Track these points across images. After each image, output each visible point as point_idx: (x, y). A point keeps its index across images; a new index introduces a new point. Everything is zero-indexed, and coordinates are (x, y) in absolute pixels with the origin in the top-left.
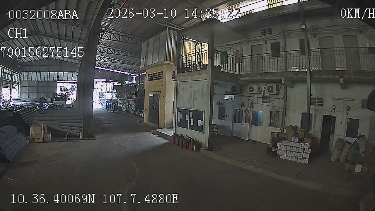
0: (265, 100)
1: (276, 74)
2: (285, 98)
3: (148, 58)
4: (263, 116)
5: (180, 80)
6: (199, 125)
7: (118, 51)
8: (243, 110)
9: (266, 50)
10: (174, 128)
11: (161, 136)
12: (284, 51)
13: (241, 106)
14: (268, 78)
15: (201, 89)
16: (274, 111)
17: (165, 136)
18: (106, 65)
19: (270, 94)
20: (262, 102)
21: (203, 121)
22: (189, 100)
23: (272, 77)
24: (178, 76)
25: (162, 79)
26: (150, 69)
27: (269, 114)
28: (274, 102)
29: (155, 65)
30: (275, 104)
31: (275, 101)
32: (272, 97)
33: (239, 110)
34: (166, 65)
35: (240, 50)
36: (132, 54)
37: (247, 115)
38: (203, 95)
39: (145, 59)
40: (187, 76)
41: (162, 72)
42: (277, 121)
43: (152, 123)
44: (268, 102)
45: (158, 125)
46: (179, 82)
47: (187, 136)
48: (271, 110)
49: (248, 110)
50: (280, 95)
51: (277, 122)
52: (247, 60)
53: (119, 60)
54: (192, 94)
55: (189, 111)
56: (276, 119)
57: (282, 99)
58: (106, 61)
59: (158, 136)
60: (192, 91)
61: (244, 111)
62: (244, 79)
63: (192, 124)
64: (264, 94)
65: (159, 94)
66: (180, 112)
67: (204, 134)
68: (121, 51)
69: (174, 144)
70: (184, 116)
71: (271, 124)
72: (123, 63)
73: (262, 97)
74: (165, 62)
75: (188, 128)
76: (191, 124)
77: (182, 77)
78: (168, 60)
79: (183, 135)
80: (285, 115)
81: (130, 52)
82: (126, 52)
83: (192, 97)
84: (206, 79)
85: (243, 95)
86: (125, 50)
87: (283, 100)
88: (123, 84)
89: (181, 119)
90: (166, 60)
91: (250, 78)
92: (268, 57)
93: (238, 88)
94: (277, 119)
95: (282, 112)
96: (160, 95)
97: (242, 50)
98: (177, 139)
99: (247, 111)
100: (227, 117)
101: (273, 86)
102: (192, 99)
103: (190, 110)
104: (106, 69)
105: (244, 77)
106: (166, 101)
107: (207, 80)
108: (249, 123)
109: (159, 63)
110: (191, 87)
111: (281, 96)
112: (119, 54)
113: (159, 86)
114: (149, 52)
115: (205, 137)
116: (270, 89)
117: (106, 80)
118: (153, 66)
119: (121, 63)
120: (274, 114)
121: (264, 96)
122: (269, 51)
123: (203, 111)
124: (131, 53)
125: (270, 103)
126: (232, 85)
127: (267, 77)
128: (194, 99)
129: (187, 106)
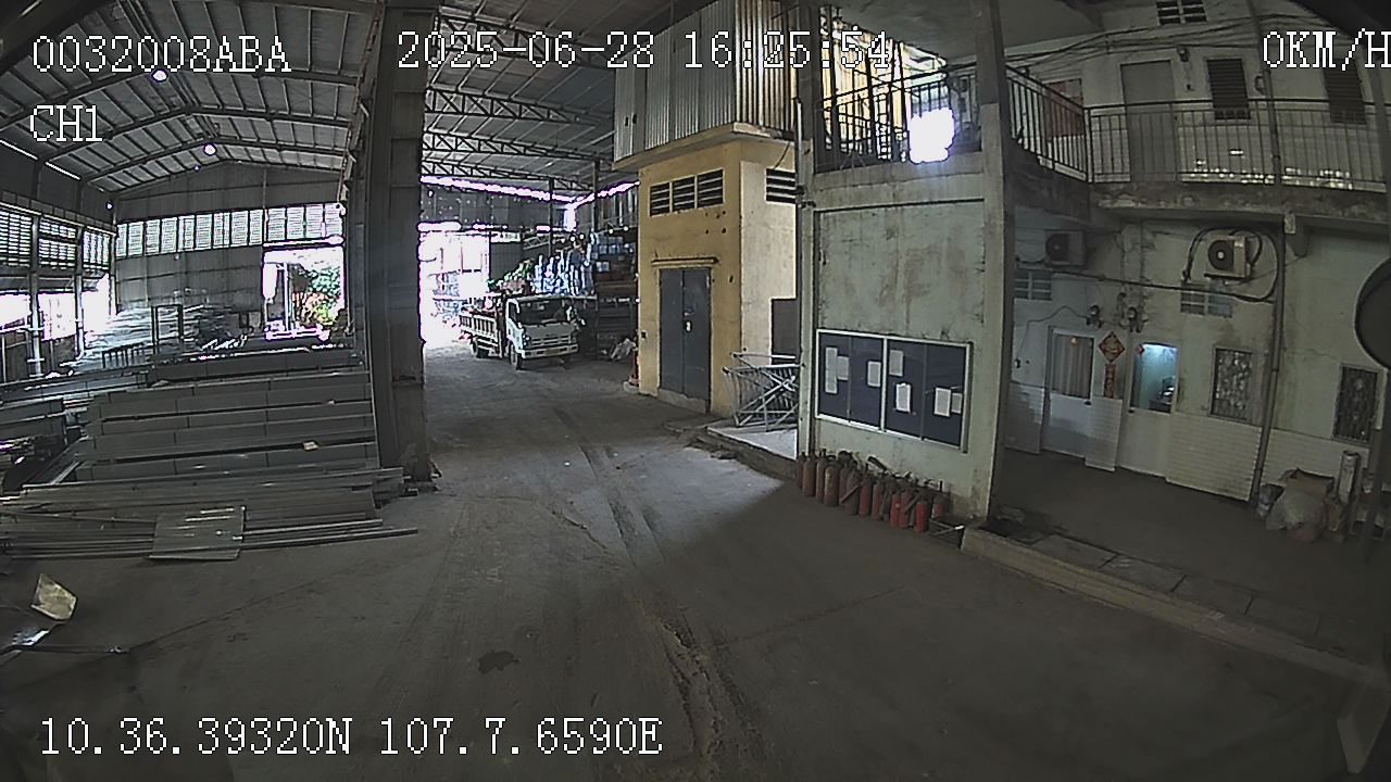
0: (1192, 296)
1: (1260, 194)
2: (1276, 297)
3: (651, 117)
4: (1185, 371)
5: (831, 201)
6: (942, 409)
7: (505, 104)
8: (1092, 340)
9: (1189, 87)
10: (804, 423)
11: (735, 458)
12: (1264, 97)
13: (1085, 321)
14: (1226, 206)
15: (945, 243)
16: (1230, 351)
17: (760, 460)
18: (458, 166)
19: (1214, 277)
20: (1182, 310)
21: (962, 391)
22: (885, 293)
23: (1244, 205)
24: (817, 185)
25: (720, 201)
26: (659, 165)
27: (1209, 361)
28: (1231, 312)
29: (686, 142)
30: (1236, 320)
31: (1234, 309)
32: (1224, 290)
33: (1074, 340)
34: (737, 144)
35: (1071, 81)
36: (566, 112)
37: (1111, 361)
38: (958, 272)
39: (634, 121)
40: (871, 184)
41: (720, 173)
42: (1241, 392)
43: (683, 393)
44: (1206, 309)
45: (710, 401)
46: (824, 212)
47: (871, 459)
48: (1219, 343)
49: (1118, 341)
50: (1255, 282)
51: (1240, 399)
52: (1106, 126)
53: (508, 141)
54: (901, 268)
55: (885, 342)
56: (1238, 384)
57: (1262, 300)
58: (459, 148)
59: (722, 458)
60: (897, 251)
61: (1100, 346)
62: (1116, 205)
63: (903, 403)
64: (1187, 274)
65: (710, 268)
66: (836, 350)
67: (965, 452)
68: (521, 104)
69: (814, 495)
70: (859, 370)
71: (1217, 408)
72: (528, 152)
73: (1179, 285)
74: (737, 127)
75: (879, 425)
76: (899, 408)
77: (841, 189)
78: (747, 121)
79: (850, 454)
80: (1274, 369)
81: (558, 107)
82: (540, 107)
83: (901, 279)
84: (981, 197)
85: (1096, 274)
86: (538, 99)
87: (1268, 304)
88: (527, 236)
89: (838, 381)
90: (741, 121)
91: (1143, 203)
92: (1199, 117)
93: (1076, 246)
94: (1241, 388)
95: (1266, 355)
96: (712, 271)
97: (1080, 80)
98: (827, 475)
99: (1112, 345)
100: (1018, 366)
101: (1233, 242)
102: (900, 292)
103: (888, 340)
104: (457, 183)
105: (1115, 198)
106: (743, 300)
107: (982, 200)
108: (1121, 398)
109: (708, 136)
110: (890, 233)
111: (1259, 288)
112: (511, 115)
113: (707, 232)
114: (649, 94)
115: (976, 471)
116: (1221, 255)
117: (457, 226)
118: (674, 149)
119: (519, 153)
120: (1228, 362)
121: (1189, 282)
122: (1203, 91)
123: (965, 348)
124: (562, 109)
125: (1215, 314)
126: (1047, 230)
127: (1222, 201)
128: (908, 288)
129: (871, 322)
